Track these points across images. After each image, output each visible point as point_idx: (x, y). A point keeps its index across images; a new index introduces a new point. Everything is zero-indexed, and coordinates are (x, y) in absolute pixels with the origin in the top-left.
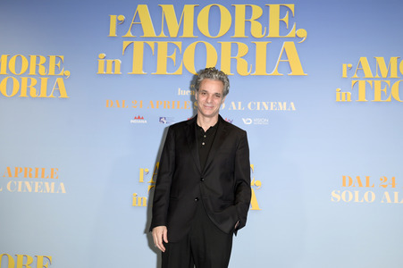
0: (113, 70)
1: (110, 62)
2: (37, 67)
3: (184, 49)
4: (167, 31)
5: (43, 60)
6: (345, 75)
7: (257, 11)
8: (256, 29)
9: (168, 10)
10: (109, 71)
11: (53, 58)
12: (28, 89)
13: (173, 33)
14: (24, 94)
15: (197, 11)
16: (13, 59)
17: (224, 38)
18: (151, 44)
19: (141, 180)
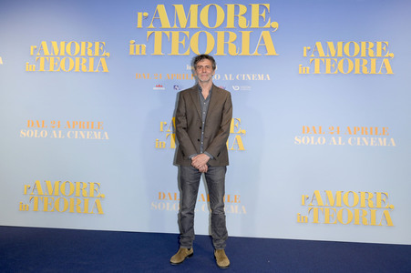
0: (141, 52)
1: (138, 46)
2: (86, 50)
3: (191, 36)
4: (178, 24)
5: (90, 45)
6: (305, 54)
7: (243, 9)
8: (242, 22)
9: (179, 8)
10: (138, 53)
11: (97, 44)
12: (80, 66)
13: (183, 25)
14: (77, 69)
15: (200, 9)
16: (69, 44)
17: (219, 28)
18: (167, 33)
19: (161, 130)
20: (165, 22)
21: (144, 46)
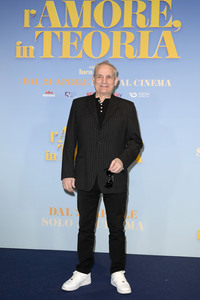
0: (28, 55)
1: (25, 48)
3: (83, 37)
4: (70, 23)
7: (142, 6)
8: (141, 21)
9: (71, 7)
10: (25, 56)
13: (75, 24)
15: (94, 5)
17: (115, 28)
18: (58, 33)
19: (52, 140)
20: (55, 21)
21: (32, 48)
